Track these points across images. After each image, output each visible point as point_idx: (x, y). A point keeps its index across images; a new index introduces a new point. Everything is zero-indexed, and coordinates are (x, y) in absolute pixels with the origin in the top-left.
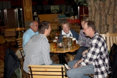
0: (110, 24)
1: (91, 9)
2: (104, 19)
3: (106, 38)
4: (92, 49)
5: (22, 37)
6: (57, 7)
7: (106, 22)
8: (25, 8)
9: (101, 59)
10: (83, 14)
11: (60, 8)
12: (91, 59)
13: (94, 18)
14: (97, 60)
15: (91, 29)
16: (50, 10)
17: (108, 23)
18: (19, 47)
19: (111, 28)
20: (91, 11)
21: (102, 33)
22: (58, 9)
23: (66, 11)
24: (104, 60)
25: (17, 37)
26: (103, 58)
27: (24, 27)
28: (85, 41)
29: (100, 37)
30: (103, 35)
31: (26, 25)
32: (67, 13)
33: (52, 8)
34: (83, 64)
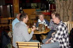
0: (70, 15)
1: (58, 6)
2: (66, 12)
3: (67, 24)
4: (58, 32)
6: (35, 5)
7: (67, 14)
9: (64, 38)
10: (52, 9)
11: (37, 5)
12: (57, 38)
13: (60, 12)
14: (61, 39)
15: (58, 19)
16: (31, 6)
17: (68, 15)
18: (10, 30)
19: (70, 18)
20: (58, 7)
21: (64, 21)
22: (36, 6)
23: (41, 7)
24: (66, 39)
25: (9, 23)
26: (65, 37)
27: (14, 17)
28: (54, 27)
29: (63, 24)
30: (65, 23)
32: (41, 8)
33: (32, 5)
34: (52, 41)
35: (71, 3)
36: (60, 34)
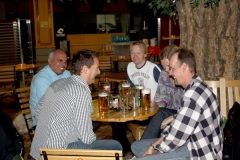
0: (227, 59)
1: (186, 23)
2: (213, 48)
3: (218, 90)
5: (28, 84)
6: (111, 19)
7: (218, 53)
8: (37, 19)
9: (205, 135)
10: (168, 36)
11: (117, 21)
13: (193, 44)
16: (95, 24)
17: (223, 57)
18: (22, 107)
19: (229, 69)
20: (186, 29)
21: (209, 79)
22: (113, 23)
23: (132, 27)
24: (210, 138)
25: (17, 84)
26: (208, 133)
27: (35, 63)
30: (213, 84)
31: (38, 59)
32: (132, 32)
33: (100, 19)
34: (164, 146)
35: (230, 13)
36: (189, 119)
